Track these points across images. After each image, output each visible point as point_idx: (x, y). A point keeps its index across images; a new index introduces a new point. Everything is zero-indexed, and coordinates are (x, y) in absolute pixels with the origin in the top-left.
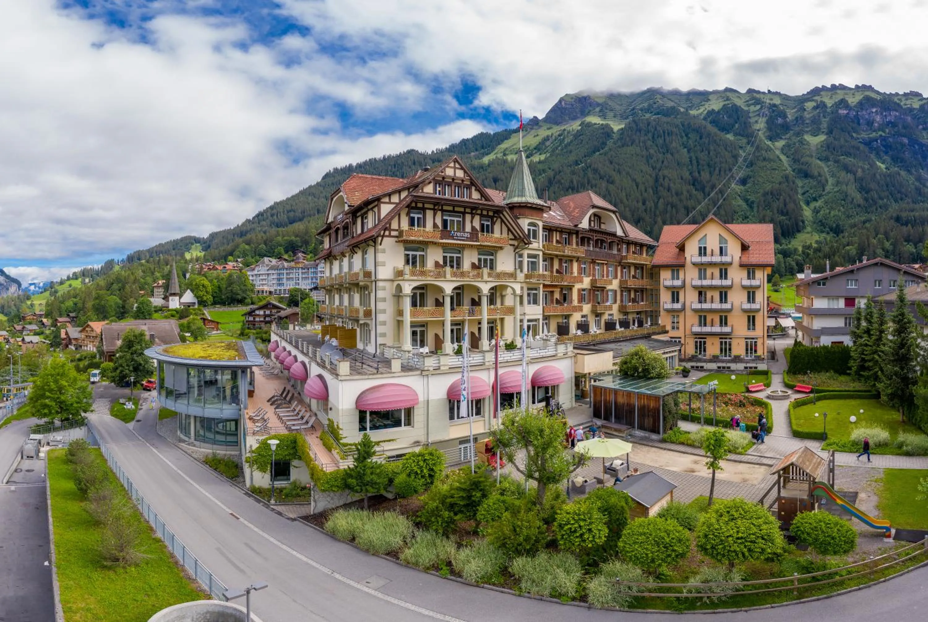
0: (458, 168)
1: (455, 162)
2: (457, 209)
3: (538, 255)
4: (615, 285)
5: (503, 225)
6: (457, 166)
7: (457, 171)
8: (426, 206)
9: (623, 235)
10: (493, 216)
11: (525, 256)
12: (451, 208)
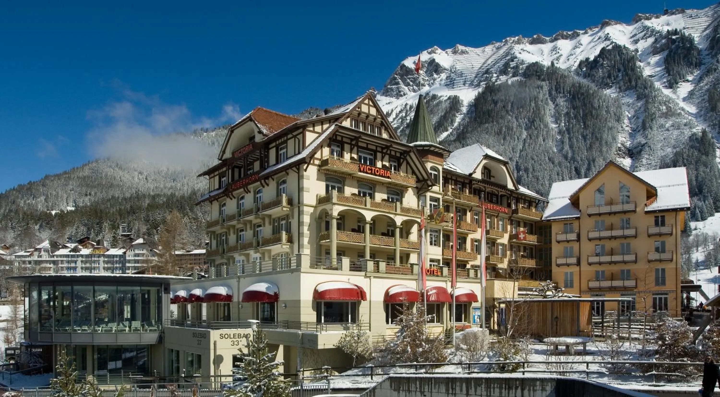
0: (372, 106)
1: (369, 99)
2: (370, 146)
3: (439, 199)
4: (505, 240)
5: (408, 166)
6: (371, 103)
7: (371, 108)
8: (345, 140)
9: (514, 188)
10: (400, 158)
11: (428, 198)
12: (365, 145)
